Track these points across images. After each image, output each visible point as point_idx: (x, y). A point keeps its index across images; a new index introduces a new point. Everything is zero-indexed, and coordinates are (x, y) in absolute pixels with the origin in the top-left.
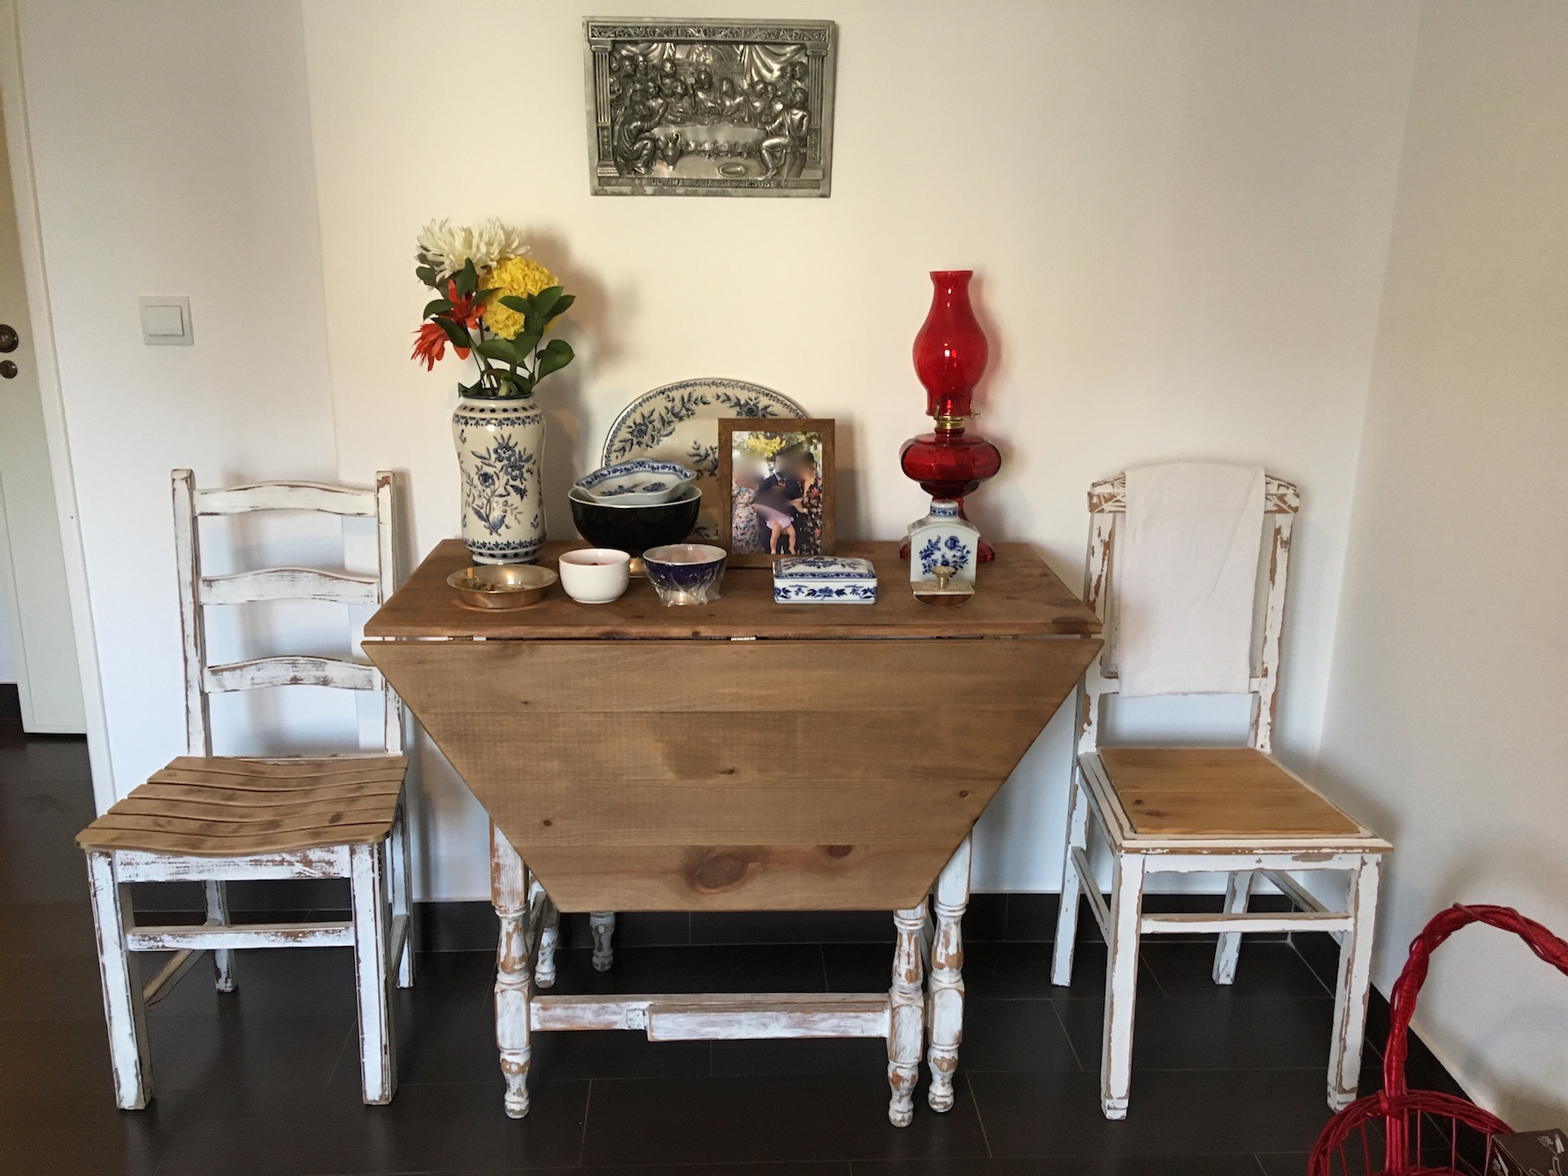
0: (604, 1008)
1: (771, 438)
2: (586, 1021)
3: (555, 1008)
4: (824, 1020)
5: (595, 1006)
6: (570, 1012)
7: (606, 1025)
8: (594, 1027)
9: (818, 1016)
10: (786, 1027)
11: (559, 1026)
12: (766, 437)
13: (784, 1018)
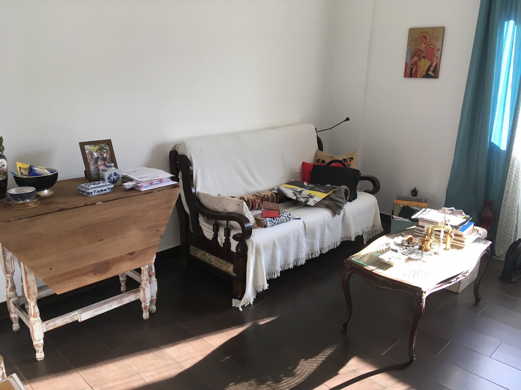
0: (64, 318)
1: (95, 146)
2: (59, 324)
3: (50, 323)
4: (126, 299)
5: (61, 319)
6: (54, 323)
7: (65, 323)
8: (62, 325)
9: (124, 299)
10: (117, 304)
11: (52, 328)
12: (94, 146)
13: (116, 302)
